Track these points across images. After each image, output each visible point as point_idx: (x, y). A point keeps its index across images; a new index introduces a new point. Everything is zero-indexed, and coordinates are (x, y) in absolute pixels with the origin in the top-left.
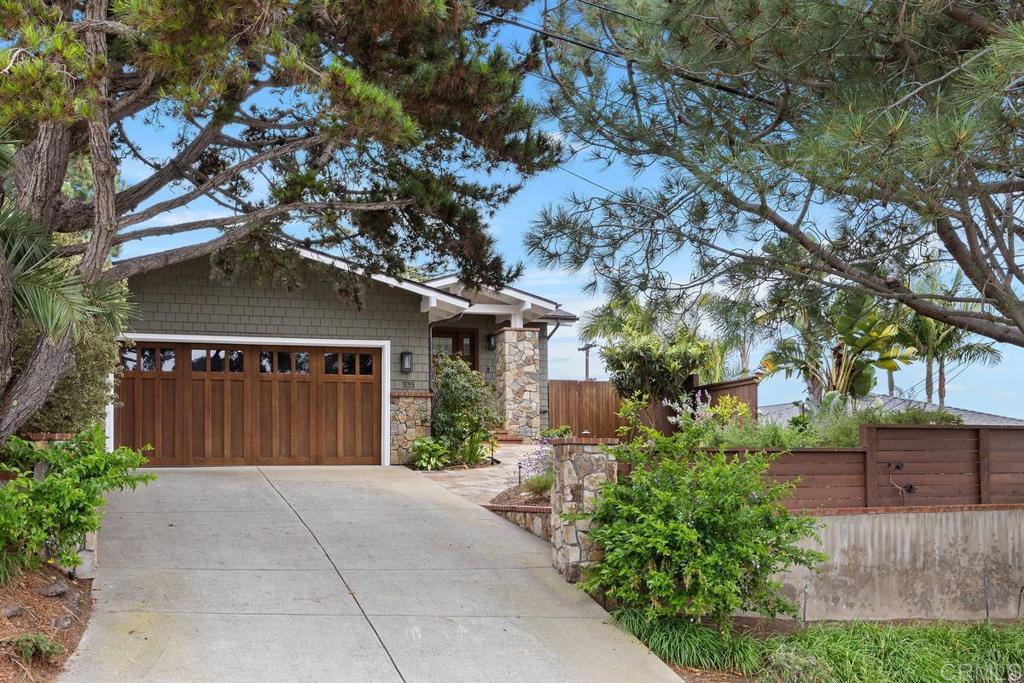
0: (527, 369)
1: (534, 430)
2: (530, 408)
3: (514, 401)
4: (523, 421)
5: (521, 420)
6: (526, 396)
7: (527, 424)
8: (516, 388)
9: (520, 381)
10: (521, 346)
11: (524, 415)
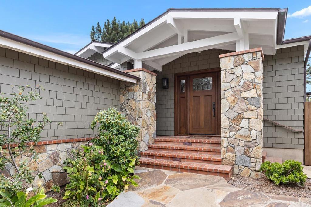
0: (246, 95)
1: (253, 160)
2: (249, 136)
3: (230, 128)
4: (240, 149)
5: (237, 148)
6: (244, 123)
7: (245, 153)
8: (233, 115)
9: (237, 108)
10: (238, 71)
11: (242, 143)
